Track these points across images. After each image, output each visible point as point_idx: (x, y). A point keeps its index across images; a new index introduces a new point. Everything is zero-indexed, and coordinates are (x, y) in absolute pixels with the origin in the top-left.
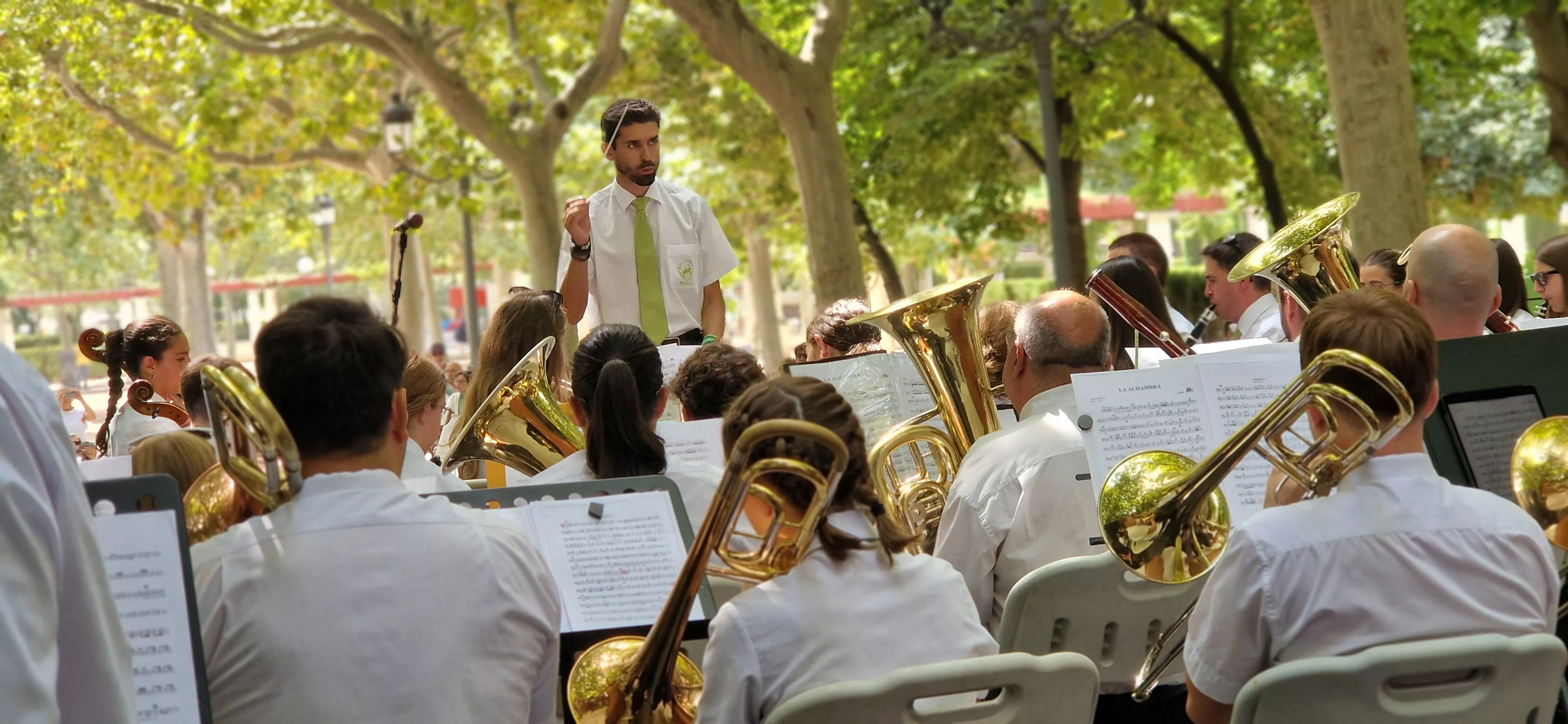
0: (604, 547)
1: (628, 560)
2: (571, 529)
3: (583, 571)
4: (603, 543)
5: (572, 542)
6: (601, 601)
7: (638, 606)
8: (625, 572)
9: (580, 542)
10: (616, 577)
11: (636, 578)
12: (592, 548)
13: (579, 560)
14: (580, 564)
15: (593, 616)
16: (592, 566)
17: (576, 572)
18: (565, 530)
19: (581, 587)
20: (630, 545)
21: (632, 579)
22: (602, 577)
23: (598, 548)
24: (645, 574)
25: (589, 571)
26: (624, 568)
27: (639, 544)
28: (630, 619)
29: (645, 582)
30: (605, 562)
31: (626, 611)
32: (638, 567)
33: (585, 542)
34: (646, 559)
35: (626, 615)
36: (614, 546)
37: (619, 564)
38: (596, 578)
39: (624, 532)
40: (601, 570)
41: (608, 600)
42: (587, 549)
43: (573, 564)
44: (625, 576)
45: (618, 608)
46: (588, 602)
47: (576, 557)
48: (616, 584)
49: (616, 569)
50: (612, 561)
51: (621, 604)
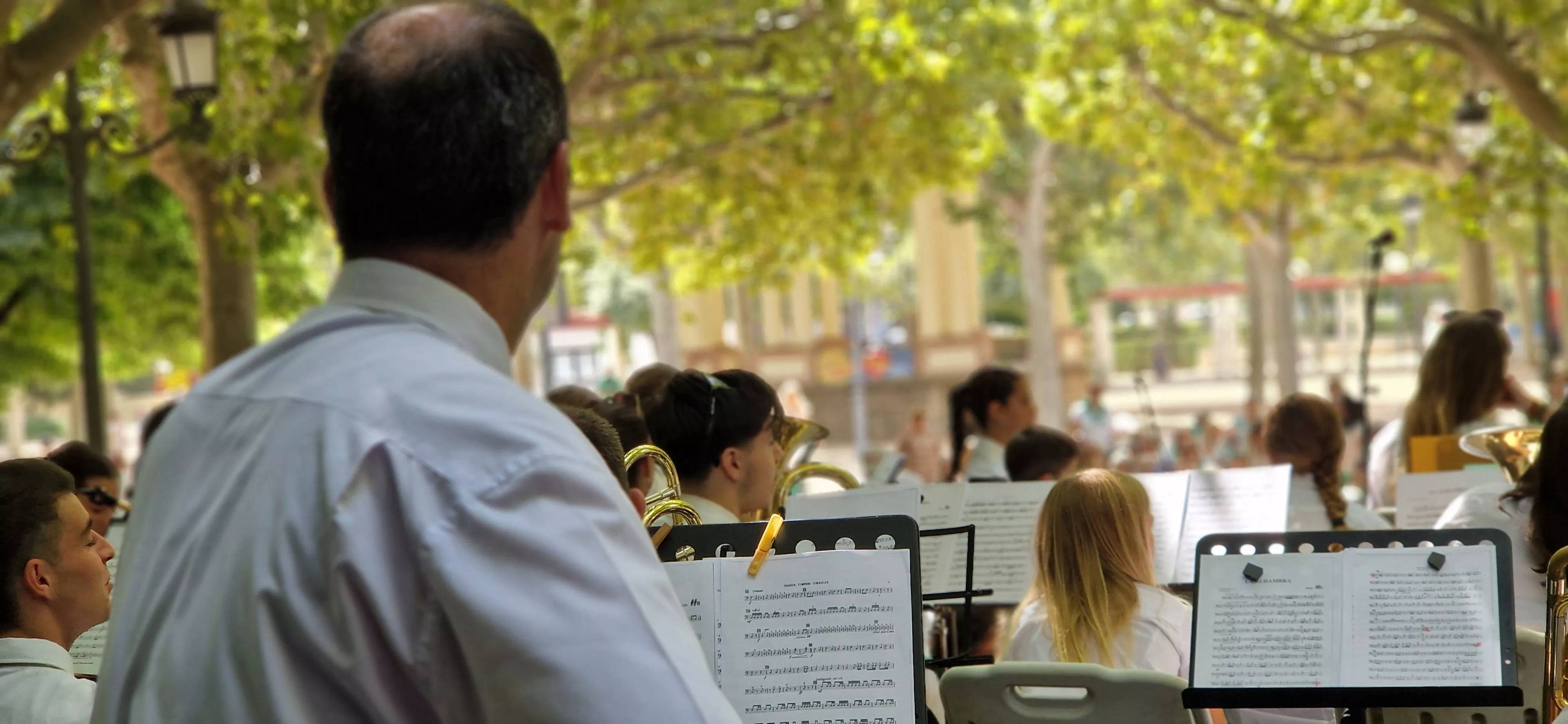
0: (1410, 601)
1: (1433, 617)
2: (1381, 579)
3: (1381, 625)
4: (1411, 597)
5: (1378, 593)
6: (1394, 658)
7: (1432, 666)
8: (1427, 629)
9: (1386, 594)
10: (1415, 634)
11: (1437, 637)
12: (1398, 601)
13: (1380, 614)
14: (1380, 618)
15: (1381, 674)
16: (1393, 620)
17: (1374, 626)
18: (1375, 579)
19: (1375, 642)
20: (1440, 601)
21: (1432, 637)
22: (1400, 633)
23: (1403, 601)
24: (1448, 632)
25: (1388, 625)
26: (1426, 625)
27: (1449, 601)
28: (1419, 679)
29: (1446, 641)
30: (1408, 617)
31: (1418, 670)
32: (1442, 625)
33: (1391, 594)
34: (1451, 616)
35: (1416, 674)
36: (1421, 601)
37: (1421, 620)
38: (1392, 633)
39: (1438, 586)
40: (1402, 625)
41: (1400, 658)
42: (1392, 601)
43: (1372, 618)
44: (1426, 633)
45: (1410, 666)
46: (1379, 658)
47: (1378, 609)
48: (1413, 641)
49: (1418, 625)
50: (1416, 617)
51: (1414, 663)
